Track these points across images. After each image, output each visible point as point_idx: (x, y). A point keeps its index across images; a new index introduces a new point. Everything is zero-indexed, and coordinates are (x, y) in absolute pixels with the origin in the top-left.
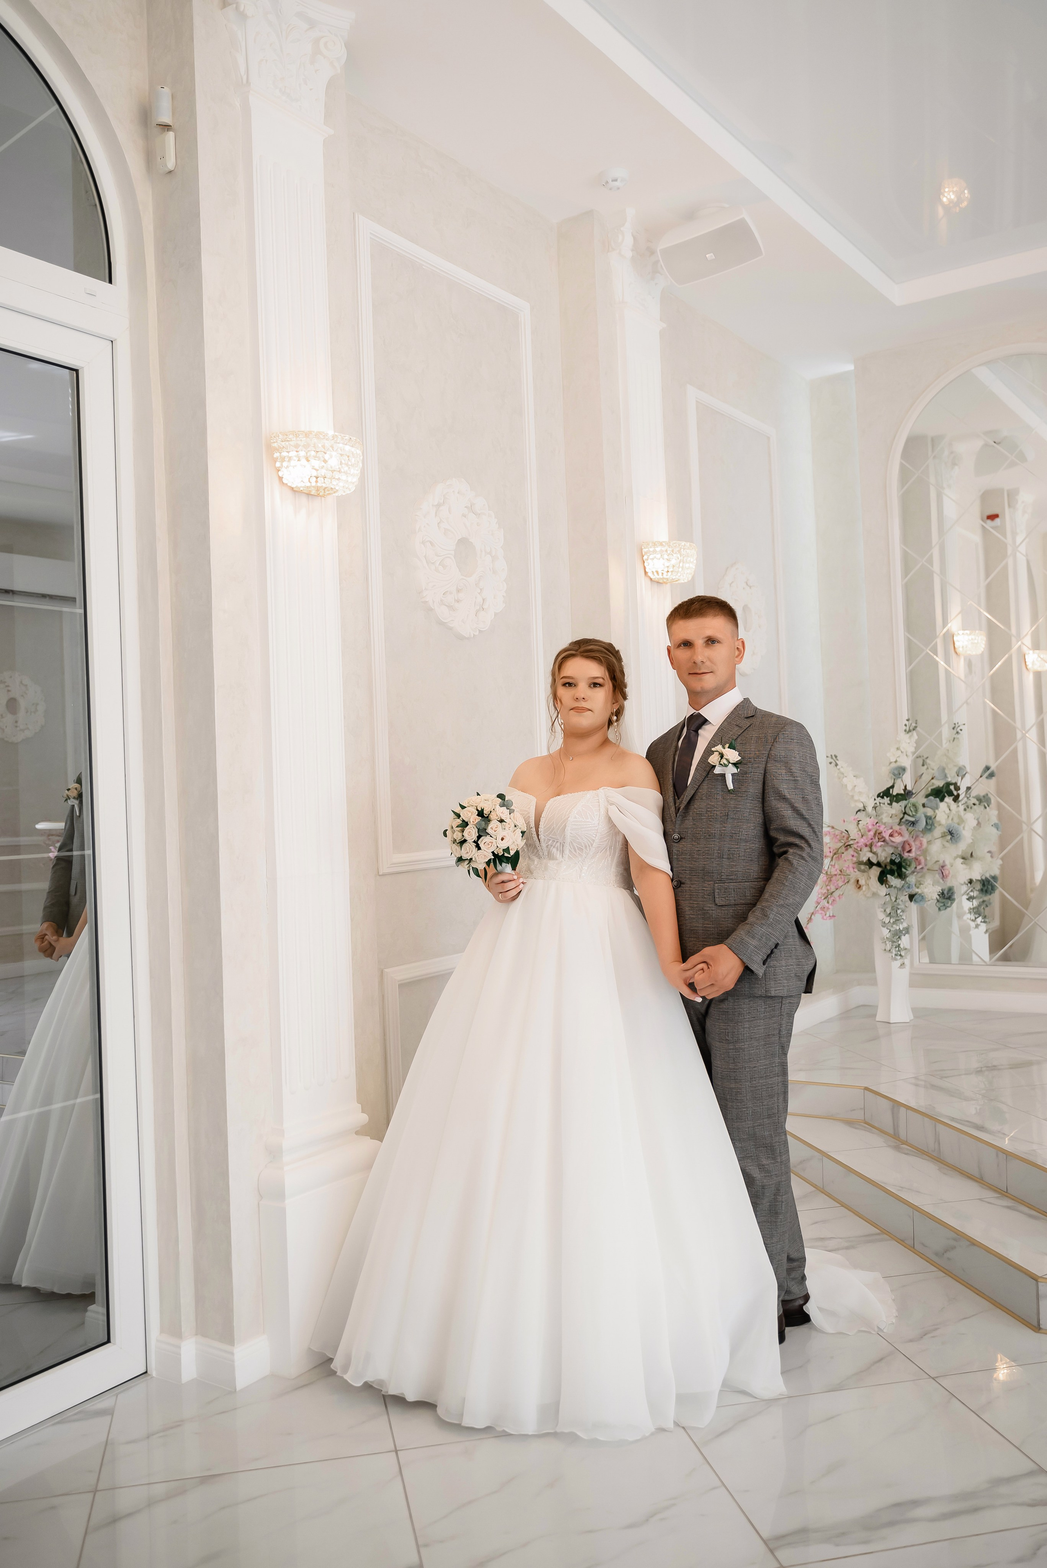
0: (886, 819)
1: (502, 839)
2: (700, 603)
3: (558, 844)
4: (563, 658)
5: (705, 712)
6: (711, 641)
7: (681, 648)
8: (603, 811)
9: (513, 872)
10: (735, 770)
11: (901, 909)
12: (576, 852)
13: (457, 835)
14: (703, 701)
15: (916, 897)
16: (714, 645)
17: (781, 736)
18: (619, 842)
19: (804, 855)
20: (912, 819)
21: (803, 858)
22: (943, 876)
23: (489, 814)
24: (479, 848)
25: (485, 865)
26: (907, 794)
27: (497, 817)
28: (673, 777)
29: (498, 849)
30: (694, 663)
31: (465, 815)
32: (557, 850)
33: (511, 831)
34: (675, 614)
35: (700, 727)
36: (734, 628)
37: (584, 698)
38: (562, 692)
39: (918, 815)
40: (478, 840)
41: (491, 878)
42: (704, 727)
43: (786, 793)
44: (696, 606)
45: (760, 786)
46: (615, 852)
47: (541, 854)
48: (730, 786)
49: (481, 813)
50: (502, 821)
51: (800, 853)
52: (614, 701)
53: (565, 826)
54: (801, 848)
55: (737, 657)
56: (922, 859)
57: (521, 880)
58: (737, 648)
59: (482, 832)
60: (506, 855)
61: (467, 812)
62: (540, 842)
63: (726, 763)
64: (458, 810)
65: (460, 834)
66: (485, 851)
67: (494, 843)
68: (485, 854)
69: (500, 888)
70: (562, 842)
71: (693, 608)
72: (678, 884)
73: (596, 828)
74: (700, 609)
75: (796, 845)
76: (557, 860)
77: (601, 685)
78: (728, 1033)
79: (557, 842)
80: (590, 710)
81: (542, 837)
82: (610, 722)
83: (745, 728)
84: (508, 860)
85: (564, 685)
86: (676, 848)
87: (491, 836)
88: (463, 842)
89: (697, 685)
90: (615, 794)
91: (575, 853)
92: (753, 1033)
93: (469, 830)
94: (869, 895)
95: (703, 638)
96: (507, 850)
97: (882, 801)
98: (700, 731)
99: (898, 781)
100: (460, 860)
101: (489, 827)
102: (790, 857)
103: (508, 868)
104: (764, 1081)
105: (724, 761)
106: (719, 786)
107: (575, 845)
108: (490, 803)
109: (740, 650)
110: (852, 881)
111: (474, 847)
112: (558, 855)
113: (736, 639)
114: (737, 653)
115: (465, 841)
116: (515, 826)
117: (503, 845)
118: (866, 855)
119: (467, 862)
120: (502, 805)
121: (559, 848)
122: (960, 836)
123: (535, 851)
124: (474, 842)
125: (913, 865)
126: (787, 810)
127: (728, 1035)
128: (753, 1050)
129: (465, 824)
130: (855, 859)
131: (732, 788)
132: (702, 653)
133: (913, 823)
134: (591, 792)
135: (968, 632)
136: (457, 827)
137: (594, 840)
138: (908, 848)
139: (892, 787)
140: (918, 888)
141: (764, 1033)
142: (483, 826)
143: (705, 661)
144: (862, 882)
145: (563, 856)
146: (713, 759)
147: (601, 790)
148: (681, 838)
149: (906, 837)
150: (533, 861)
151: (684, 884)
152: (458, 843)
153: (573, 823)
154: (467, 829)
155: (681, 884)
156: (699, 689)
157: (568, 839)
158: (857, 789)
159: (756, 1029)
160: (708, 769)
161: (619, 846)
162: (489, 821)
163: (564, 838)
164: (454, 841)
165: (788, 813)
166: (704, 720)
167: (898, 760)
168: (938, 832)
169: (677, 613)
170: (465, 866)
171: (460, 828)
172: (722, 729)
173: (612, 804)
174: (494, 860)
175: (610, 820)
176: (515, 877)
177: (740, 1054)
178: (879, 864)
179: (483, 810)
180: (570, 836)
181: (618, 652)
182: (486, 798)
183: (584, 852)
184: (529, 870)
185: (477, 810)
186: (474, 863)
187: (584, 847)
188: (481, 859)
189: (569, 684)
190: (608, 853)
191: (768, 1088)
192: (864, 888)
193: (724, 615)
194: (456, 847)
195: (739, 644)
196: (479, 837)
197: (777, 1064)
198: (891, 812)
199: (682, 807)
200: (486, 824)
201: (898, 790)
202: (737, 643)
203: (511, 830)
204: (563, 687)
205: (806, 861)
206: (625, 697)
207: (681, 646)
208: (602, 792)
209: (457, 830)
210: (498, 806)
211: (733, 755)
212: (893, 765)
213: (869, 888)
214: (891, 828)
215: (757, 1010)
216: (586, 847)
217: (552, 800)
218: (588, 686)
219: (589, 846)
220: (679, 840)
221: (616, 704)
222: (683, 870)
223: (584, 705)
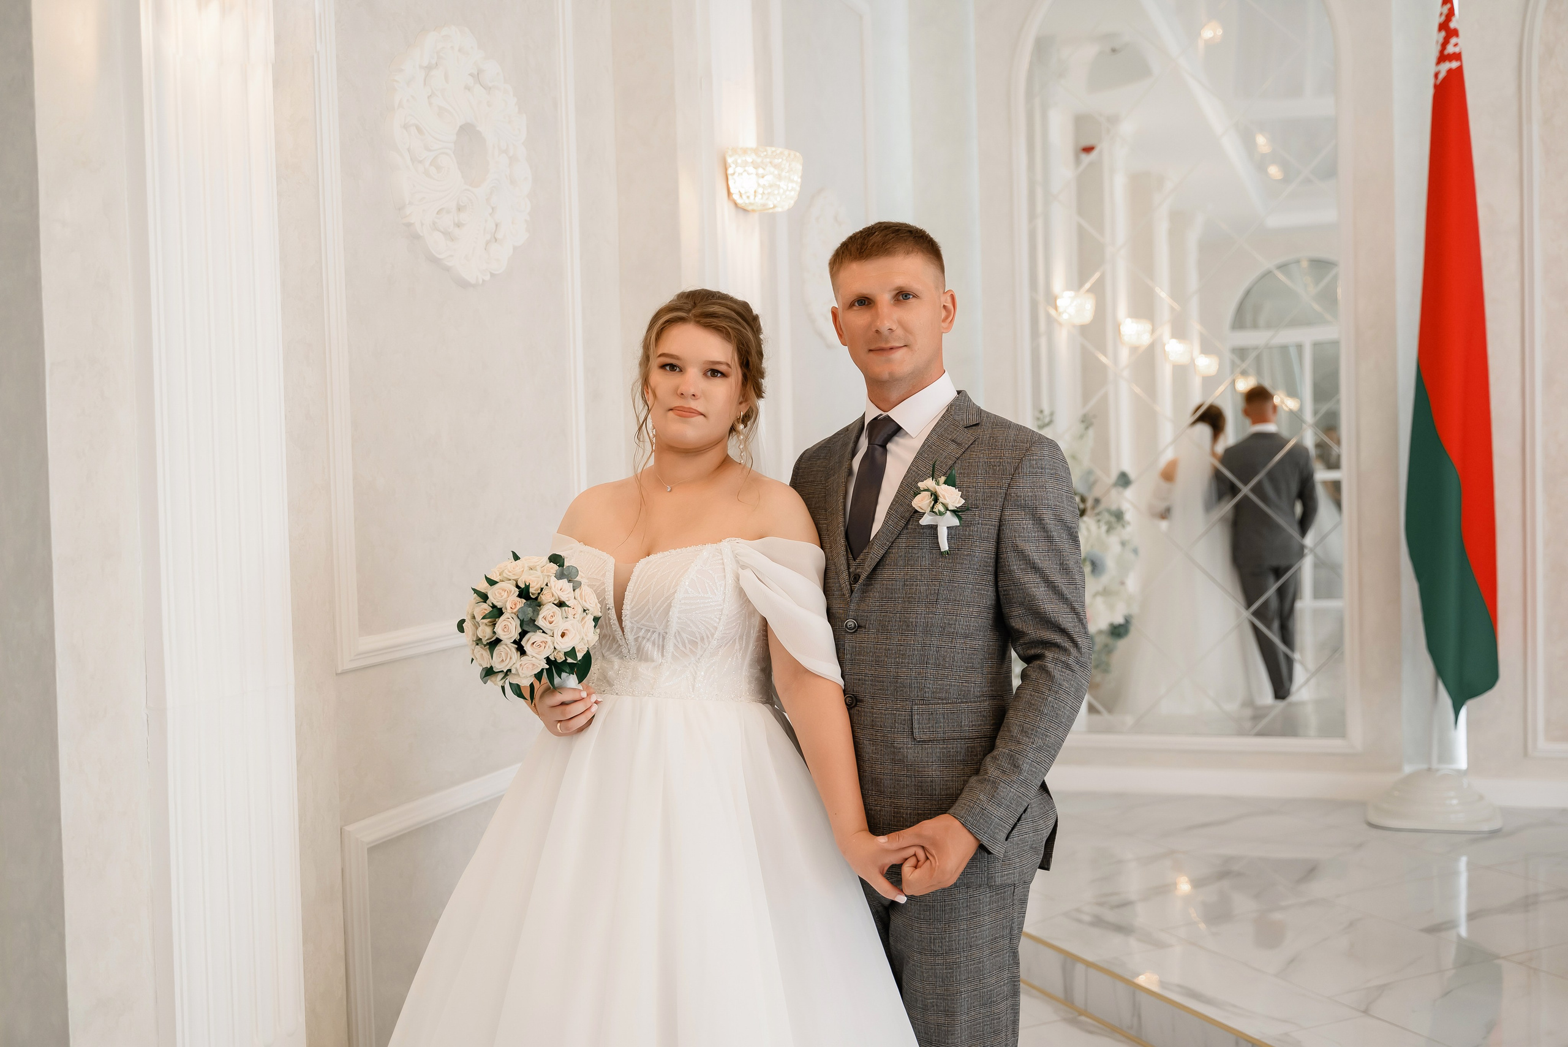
1: (563, 635)
2: (884, 233)
3: (656, 635)
4: (664, 321)
5: (897, 415)
6: (903, 295)
7: (855, 308)
8: (730, 580)
9: (580, 687)
10: (955, 522)
12: (685, 648)
13: (484, 632)
14: (894, 396)
16: (908, 301)
17: (1026, 463)
18: (754, 627)
19: (1071, 661)
21: (1068, 666)
23: (539, 594)
24: (522, 651)
25: (532, 679)
27: (553, 599)
28: (845, 522)
29: (555, 653)
30: (877, 331)
31: (496, 596)
32: (654, 643)
33: (578, 621)
34: (843, 253)
35: (889, 438)
36: (938, 272)
37: (694, 395)
38: (658, 378)
40: (521, 640)
41: (542, 696)
42: (896, 438)
43: (1036, 557)
44: (877, 238)
45: (991, 546)
46: (747, 644)
47: (624, 651)
48: (944, 546)
49: (524, 593)
50: (561, 604)
51: (1063, 659)
52: (741, 399)
53: (670, 606)
54: (1065, 650)
55: (944, 320)
57: (594, 698)
58: (944, 305)
59: (528, 626)
60: (570, 660)
61: (501, 591)
62: (623, 632)
63: (942, 509)
64: (483, 586)
65: (488, 630)
66: (533, 657)
67: (550, 643)
68: (536, 660)
69: (558, 714)
70: (662, 632)
71: (872, 241)
72: (853, 701)
73: (720, 608)
74: (883, 244)
75: (1057, 646)
76: (653, 661)
77: (724, 375)
78: (934, 939)
79: (654, 632)
80: (702, 414)
81: (627, 623)
82: (734, 431)
83: (967, 446)
84: (572, 668)
85: (663, 367)
86: (849, 641)
87: (544, 632)
88: (495, 643)
89: (882, 370)
90: (747, 549)
91: (683, 649)
92: (973, 937)
93: (505, 623)
95: (889, 291)
96: (572, 653)
98: (890, 446)
100: (489, 672)
101: (540, 617)
102: (1050, 666)
103: (571, 681)
104: (989, 1010)
105: (939, 507)
106: (927, 542)
107: (684, 636)
108: (539, 573)
109: (949, 311)
111: (514, 650)
112: (656, 654)
113: (942, 291)
114: (944, 314)
115: (498, 641)
116: (584, 611)
117: (565, 645)
119: (501, 676)
120: (560, 576)
121: (656, 641)
122: (1104, 567)
123: (615, 646)
124: (515, 642)
126: (1038, 588)
127: (934, 943)
128: (974, 964)
129: (497, 612)
131: (947, 548)
132: (889, 317)
134: (709, 546)
136: (483, 618)
137: (716, 628)
141: (989, 936)
142: (530, 616)
143: (894, 327)
145: (662, 656)
146: (921, 502)
147: (724, 543)
148: (859, 627)
150: (611, 662)
151: (861, 701)
152: (485, 646)
153: (683, 602)
154: (501, 622)
155: (857, 701)
156: (885, 375)
157: (674, 627)
159: (978, 930)
160: (907, 515)
161: (754, 633)
162: (540, 606)
163: (667, 626)
164: (478, 641)
165: (1039, 592)
166: (896, 427)
169: (846, 251)
170: (496, 683)
171: (489, 620)
172: (929, 446)
173: (744, 567)
174: (549, 671)
175: (741, 593)
176: (584, 694)
177: (953, 972)
179: (527, 587)
180: (677, 622)
181: (756, 318)
182: (531, 564)
183: (699, 647)
184: (605, 677)
185: (518, 586)
186: (516, 677)
187: (699, 639)
188: (526, 671)
189: (672, 366)
190: (737, 646)
191: (993, 1019)
193: (923, 252)
194: (482, 653)
195: (946, 300)
196: (523, 634)
197: (1006, 981)
199: (863, 576)
200: (534, 611)
202: (943, 299)
203: (578, 618)
204: (661, 371)
205: (1073, 671)
207: (854, 305)
208: (728, 546)
209: (483, 623)
210: (553, 579)
211: (952, 497)
215: (980, 900)
216: (702, 639)
217: (643, 561)
218: (701, 374)
219: (708, 637)
220: (856, 630)
221: (744, 405)
222: (859, 680)
223: (693, 404)
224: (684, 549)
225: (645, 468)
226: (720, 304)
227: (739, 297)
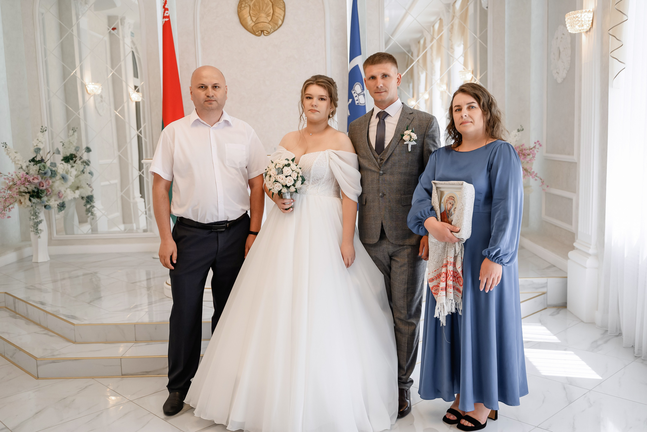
0: (31, 172)
4: (307, 85)
5: (387, 111)
6: (385, 76)
8: (327, 162)
11: (38, 212)
15: (47, 206)
20: (43, 172)
22: (60, 197)
26: (42, 160)
30: (377, 87)
34: (367, 62)
35: (386, 118)
36: (396, 69)
37: (316, 106)
38: (306, 101)
39: (46, 170)
45: (421, 149)
48: (410, 150)
52: (331, 107)
53: (311, 169)
56: (50, 190)
71: (376, 59)
73: (325, 170)
76: (306, 185)
77: (324, 100)
79: (307, 176)
80: (318, 111)
82: (329, 117)
83: (412, 120)
85: (307, 98)
86: (381, 178)
89: (379, 98)
90: (333, 154)
91: (315, 181)
94: (26, 206)
95: (381, 74)
97: (30, 164)
98: (386, 120)
99: (38, 155)
105: (412, 140)
106: (405, 150)
107: (315, 178)
110: (18, 200)
114: (398, 81)
118: (23, 189)
122: (67, 179)
125: (45, 193)
130: (17, 191)
132: (380, 82)
133: (45, 173)
134: (322, 152)
135: (93, 83)
137: (324, 176)
138: (42, 185)
139: (36, 157)
140: (48, 202)
143: (382, 86)
144: (22, 201)
145: (309, 183)
146: (406, 138)
147: (326, 151)
148: (384, 173)
149: (40, 180)
151: (385, 195)
153: (314, 168)
155: (384, 195)
156: (380, 100)
157: (312, 176)
158: (16, 158)
163: (310, 175)
166: (387, 114)
167: (38, 145)
168: (58, 177)
169: (368, 62)
172: (401, 120)
173: (331, 159)
175: (331, 169)
178: (29, 193)
180: (313, 174)
181: (334, 83)
183: (319, 181)
189: (310, 98)
190: (330, 181)
192: (23, 203)
193: (391, 61)
198: (34, 169)
201: (38, 158)
202: (397, 76)
204: (306, 99)
206: (336, 106)
207: (370, 79)
208: (327, 152)
211: (414, 136)
212: (36, 147)
213: (25, 203)
214: (33, 176)
216: (320, 179)
217: (303, 156)
218: (318, 99)
219: (322, 178)
220: (383, 174)
221: (332, 109)
222: (385, 189)
223: (316, 109)
224: (314, 153)
225: (303, 129)
226: (324, 79)
227: (329, 77)
